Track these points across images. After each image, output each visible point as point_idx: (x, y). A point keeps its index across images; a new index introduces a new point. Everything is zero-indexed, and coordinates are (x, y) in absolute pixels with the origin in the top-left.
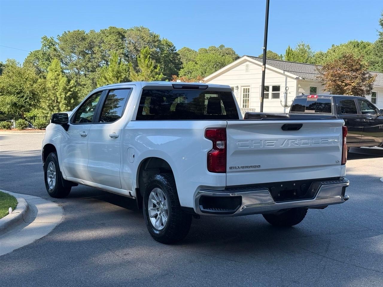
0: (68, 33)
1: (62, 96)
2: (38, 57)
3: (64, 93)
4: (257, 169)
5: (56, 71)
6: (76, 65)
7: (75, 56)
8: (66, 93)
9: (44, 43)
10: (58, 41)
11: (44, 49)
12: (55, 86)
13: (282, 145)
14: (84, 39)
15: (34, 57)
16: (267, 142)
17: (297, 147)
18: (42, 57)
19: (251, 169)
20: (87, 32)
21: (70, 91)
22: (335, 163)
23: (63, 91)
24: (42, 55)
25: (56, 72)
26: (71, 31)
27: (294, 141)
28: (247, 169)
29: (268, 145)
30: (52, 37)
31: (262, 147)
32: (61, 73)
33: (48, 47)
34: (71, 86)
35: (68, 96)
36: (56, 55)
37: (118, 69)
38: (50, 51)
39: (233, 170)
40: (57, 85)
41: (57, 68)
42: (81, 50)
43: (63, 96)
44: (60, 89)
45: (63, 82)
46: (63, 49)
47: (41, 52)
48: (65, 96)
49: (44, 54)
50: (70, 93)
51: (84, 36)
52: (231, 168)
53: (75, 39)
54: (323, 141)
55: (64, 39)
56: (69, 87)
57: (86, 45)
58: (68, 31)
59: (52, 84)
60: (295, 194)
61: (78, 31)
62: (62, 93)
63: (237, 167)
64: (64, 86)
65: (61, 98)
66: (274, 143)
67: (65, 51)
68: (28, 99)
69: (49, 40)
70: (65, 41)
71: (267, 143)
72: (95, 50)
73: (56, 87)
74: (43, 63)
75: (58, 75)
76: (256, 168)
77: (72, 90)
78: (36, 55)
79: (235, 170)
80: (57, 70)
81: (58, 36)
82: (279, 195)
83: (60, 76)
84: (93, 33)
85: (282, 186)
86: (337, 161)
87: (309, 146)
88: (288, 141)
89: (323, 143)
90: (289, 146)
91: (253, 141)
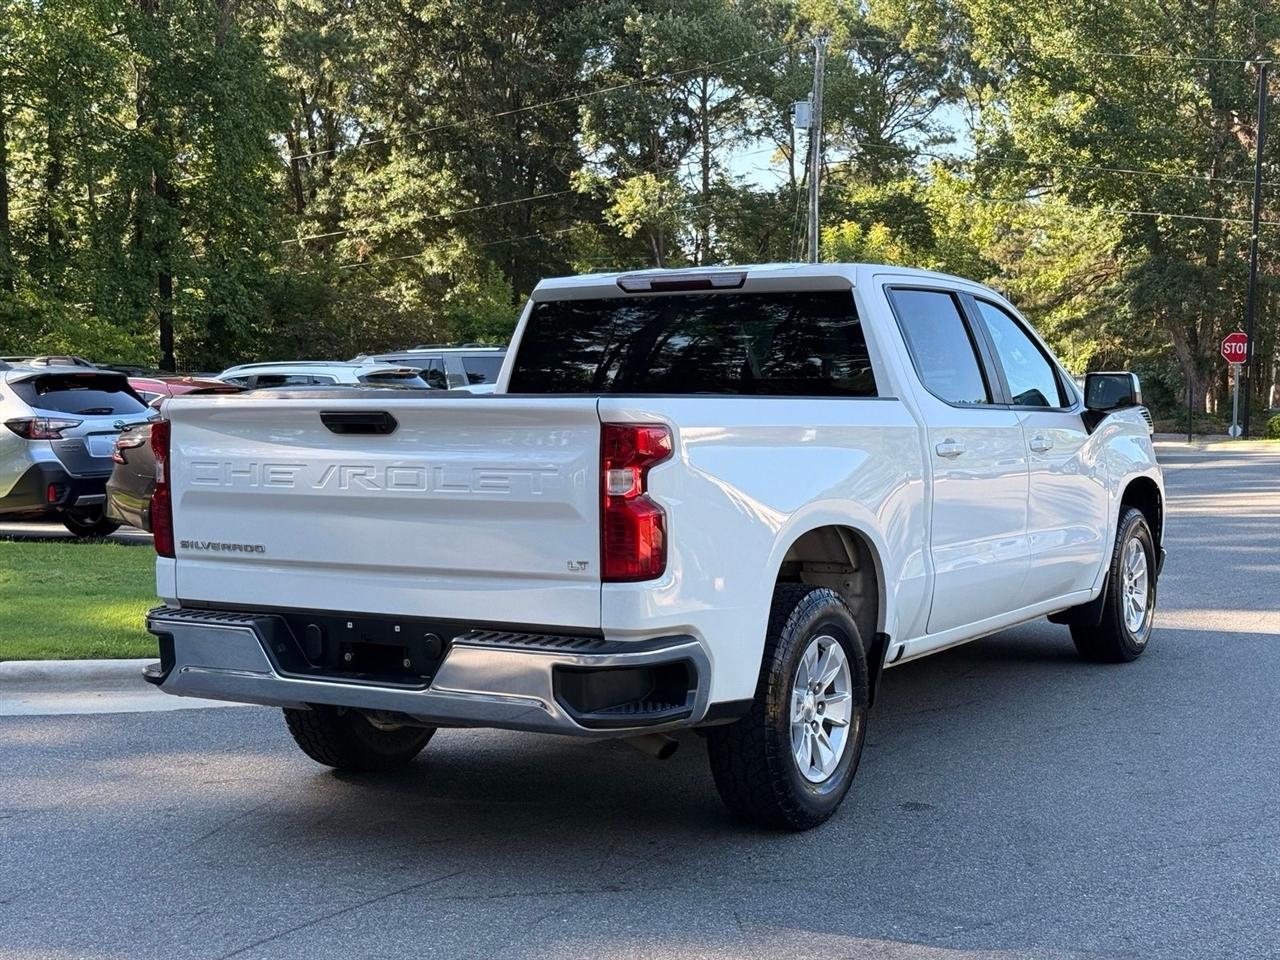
4: (255, 555)
16: (271, 469)
17: (376, 495)
19: (238, 554)
22: (567, 571)
27: (362, 471)
28: (227, 554)
29: (274, 481)
31: (256, 485)
39: (189, 551)
52: (184, 545)
54: (483, 477)
60: (406, 663)
63: (201, 545)
66: (293, 476)
71: (273, 473)
76: (251, 553)
79: (195, 551)
82: (348, 657)
85: (350, 625)
86: (575, 565)
87: (420, 492)
88: (340, 471)
89: (485, 487)
90: (345, 490)
91: (231, 466)
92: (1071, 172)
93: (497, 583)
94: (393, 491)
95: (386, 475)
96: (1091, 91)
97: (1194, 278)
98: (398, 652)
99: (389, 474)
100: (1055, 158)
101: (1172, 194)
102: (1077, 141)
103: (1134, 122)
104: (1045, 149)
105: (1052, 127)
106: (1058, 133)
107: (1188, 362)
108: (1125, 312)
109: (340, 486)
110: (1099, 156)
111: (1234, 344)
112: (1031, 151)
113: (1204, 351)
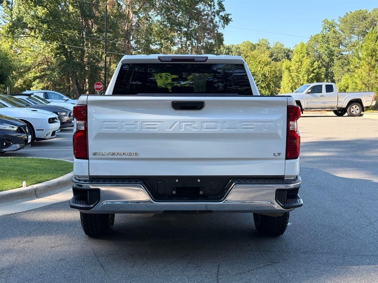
0: (350, 14)
1: (304, 78)
2: (318, 40)
3: (307, 75)
5: (301, 53)
6: (354, 46)
7: (355, 36)
8: (309, 75)
9: (324, 26)
10: (338, 23)
11: (324, 32)
12: (298, 68)
13: (170, 128)
14: (365, 18)
15: (314, 41)
16: (146, 123)
17: (196, 132)
18: (321, 40)
20: (370, 11)
21: (313, 72)
22: (273, 156)
23: (306, 73)
24: (321, 39)
25: (301, 55)
26: (353, 12)
27: (190, 123)
28: (119, 157)
29: (147, 128)
30: (332, 19)
31: (138, 130)
32: (306, 55)
33: (329, 29)
34: (315, 67)
35: (311, 78)
36: (335, 37)
37: (373, 47)
38: (330, 34)
39: (98, 156)
40: (301, 67)
41: (302, 50)
42: (361, 30)
43: (306, 78)
44: (303, 71)
45: (307, 63)
46: (342, 31)
47: (321, 36)
48: (308, 78)
49: (323, 37)
50: (313, 74)
51: (366, 16)
52: (95, 154)
53: (355, 19)
54: (243, 125)
55: (344, 21)
56: (313, 68)
57: (366, 24)
58: (350, 12)
59: (296, 66)
60: (201, 193)
61: (360, 11)
62: (305, 75)
63: (104, 154)
64: (307, 68)
65: (304, 80)
66: (157, 126)
67: (344, 32)
68: (260, 82)
69: (329, 22)
70: (345, 23)
71: (146, 125)
72: (376, 29)
73: (300, 69)
74: (322, 46)
75: (303, 57)
77: (315, 71)
78: (316, 39)
79: (101, 156)
80: (303, 52)
81: (340, 18)
82: (174, 192)
83: (305, 58)
84: (375, 11)
85: (177, 181)
86: (276, 154)
87: (217, 130)
88: (180, 124)
89: (244, 128)
90: (182, 131)
91: (125, 122)
92: (42, 31)
93: (240, 162)
94: (204, 131)
95: (201, 126)
96: (46, 7)
97: (79, 66)
98: (198, 189)
99: (202, 125)
100: (37, 26)
101: (72, 40)
102: (43, 22)
103: (60, 18)
104: (33, 23)
105: (35, 17)
106: (37, 18)
107: (77, 90)
108: (55, 75)
109: (180, 129)
110: (50, 27)
111: (97, 85)
112: (29, 23)
113: (81, 87)
